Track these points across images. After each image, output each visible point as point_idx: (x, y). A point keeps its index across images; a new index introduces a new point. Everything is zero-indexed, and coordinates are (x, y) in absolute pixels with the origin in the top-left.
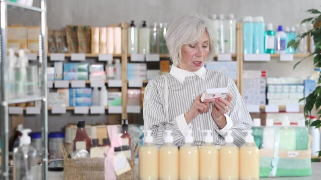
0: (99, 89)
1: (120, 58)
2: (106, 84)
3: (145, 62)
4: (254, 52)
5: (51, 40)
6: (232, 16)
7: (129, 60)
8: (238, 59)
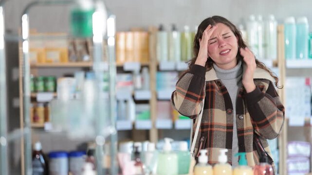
0: (126, 101)
1: (148, 67)
2: (133, 97)
3: (175, 71)
4: (298, 57)
5: (71, 48)
6: (272, 17)
7: (158, 69)
8: (280, 65)
